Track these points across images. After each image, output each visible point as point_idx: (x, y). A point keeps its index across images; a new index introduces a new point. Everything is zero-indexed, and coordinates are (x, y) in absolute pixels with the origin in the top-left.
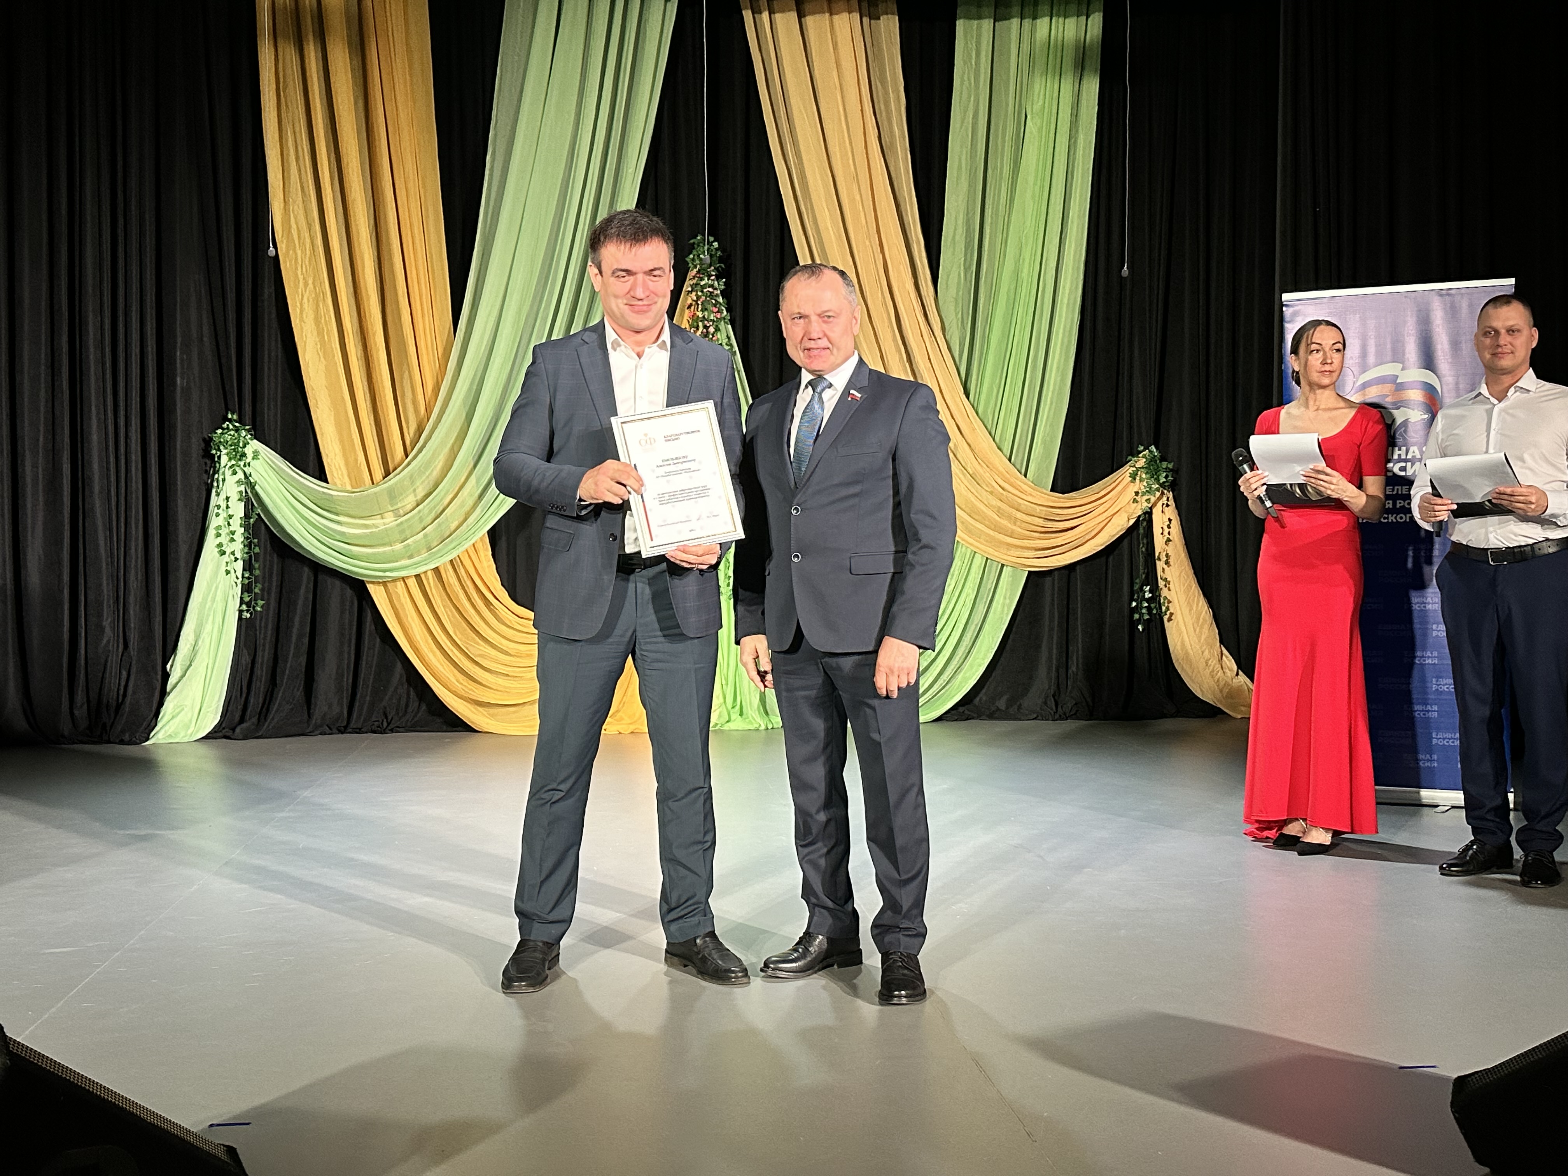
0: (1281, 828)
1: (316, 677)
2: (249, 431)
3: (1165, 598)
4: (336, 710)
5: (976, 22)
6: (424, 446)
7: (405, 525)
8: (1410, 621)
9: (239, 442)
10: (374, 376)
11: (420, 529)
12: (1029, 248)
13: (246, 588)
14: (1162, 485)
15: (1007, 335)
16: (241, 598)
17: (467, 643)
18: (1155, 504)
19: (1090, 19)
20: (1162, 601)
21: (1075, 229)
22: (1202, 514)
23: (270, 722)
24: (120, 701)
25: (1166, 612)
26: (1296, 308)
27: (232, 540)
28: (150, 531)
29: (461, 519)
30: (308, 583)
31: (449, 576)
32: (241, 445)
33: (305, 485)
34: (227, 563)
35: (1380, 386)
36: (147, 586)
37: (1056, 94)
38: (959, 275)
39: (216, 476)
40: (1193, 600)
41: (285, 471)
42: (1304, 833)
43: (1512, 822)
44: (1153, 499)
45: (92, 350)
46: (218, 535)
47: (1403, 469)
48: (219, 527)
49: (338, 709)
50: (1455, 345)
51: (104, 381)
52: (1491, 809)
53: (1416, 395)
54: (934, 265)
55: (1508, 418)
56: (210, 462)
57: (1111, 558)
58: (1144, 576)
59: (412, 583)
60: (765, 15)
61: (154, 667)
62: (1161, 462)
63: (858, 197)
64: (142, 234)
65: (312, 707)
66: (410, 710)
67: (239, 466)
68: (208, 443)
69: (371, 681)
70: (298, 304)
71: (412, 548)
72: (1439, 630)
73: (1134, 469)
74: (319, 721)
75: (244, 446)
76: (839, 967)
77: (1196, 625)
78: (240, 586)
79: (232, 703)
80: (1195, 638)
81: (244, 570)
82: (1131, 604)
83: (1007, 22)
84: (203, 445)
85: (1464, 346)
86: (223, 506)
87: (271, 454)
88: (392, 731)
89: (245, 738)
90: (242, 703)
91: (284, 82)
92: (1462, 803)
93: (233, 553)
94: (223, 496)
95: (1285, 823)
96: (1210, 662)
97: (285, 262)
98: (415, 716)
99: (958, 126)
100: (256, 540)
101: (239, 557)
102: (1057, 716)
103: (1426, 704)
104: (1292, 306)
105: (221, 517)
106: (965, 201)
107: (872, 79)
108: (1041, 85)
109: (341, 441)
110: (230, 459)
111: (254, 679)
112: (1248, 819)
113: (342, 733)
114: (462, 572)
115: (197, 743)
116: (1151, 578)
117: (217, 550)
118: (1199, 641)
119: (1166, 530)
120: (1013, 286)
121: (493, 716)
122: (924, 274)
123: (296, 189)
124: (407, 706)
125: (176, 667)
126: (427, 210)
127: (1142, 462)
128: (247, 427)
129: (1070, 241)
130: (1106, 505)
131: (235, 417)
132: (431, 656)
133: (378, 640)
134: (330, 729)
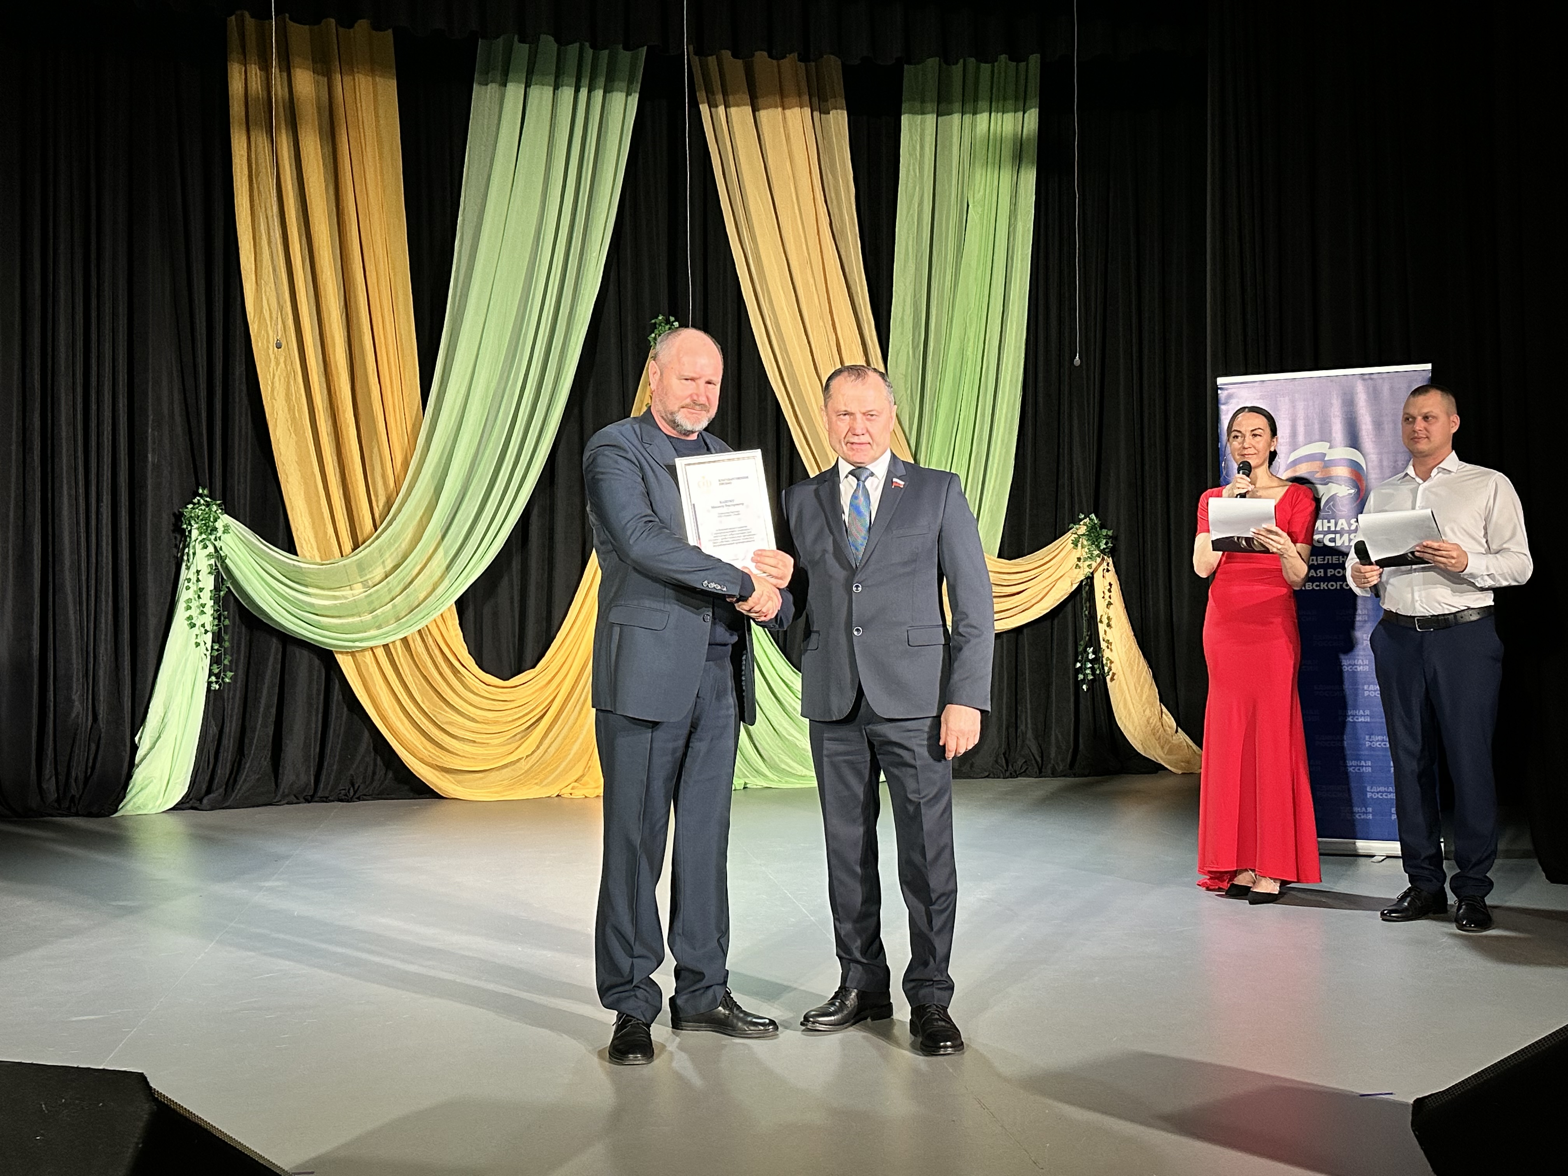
0: (1231, 879)
1: (283, 748)
2: (219, 505)
3: (1108, 659)
4: (303, 778)
5: (920, 117)
6: (394, 518)
7: (375, 597)
8: (1341, 682)
9: (209, 517)
10: (343, 451)
11: (388, 599)
12: (973, 329)
13: (215, 660)
14: (1103, 551)
15: (955, 409)
16: (210, 670)
17: (433, 710)
18: (1096, 570)
19: (1026, 115)
20: (1105, 662)
21: (1016, 310)
22: (1140, 579)
23: (238, 793)
24: (89, 774)
25: (1108, 672)
26: (1229, 391)
27: (203, 613)
28: (120, 605)
29: (429, 589)
30: (276, 654)
31: (418, 646)
32: (212, 519)
33: (275, 558)
34: (197, 635)
35: (1309, 463)
36: (116, 659)
37: (996, 183)
38: (908, 352)
39: (187, 550)
40: (1134, 662)
41: (253, 542)
42: (1254, 883)
43: (1445, 870)
44: (1094, 565)
45: (64, 428)
46: (189, 608)
47: (1333, 540)
48: (189, 600)
49: (306, 778)
50: (1378, 425)
51: (76, 458)
52: (1425, 858)
53: (1342, 472)
54: (885, 347)
55: (1432, 497)
56: (182, 536)
57: (1056, 622)
58: (1087, 638)
59: (381, 653)
60: (721, 109)
61: (123, 740)
62: (1101, 529)
63: (811, 281)
64: (115, 315)
65: (280, 776)
66: (377, 777)
67: (210, 540)
68: (179, 517)
69: (338, 750)
70: (270, 383)
71: (381, 618)
72: (1372, 690)
73: (1076, 536)
74: (286, 791)
75: (215, 520)
76: (872, 1020)
77: (1137, 686)
78: (209, 657)
79: (199, 774)
80: (1137, 698)
81: (213, 642)
82: (1075, 664)
83: (949, 117)
84: (173, 520)
85: (1386, 426)
86: (194, 579)
87: (241, 528)
88: (359, 799)
89: (212, 809)
90: (209, 774)
91: (257, 169)
92: (1399, 853)
93: (203, 626)
94: (193, 569)
95: (1234, 874)
96: (1151, 721)
97: (257, 342)
98: (381, 784)
99: (905, 212)
100: (226, 613)
101: (208, 629)
102: (1008, 774)
103: (1360, 760)
104: (1227, 389)
105: (191, 591)
106: (913, 284)
107: (823, 168)
108: (981, 175)
109: (311, 514)
110: (201, 533)
111: (222, 750)
112: (1202, 870)
113: (309, 802)
114: (430, 641)
115: (164, 814)
116: (1094, 640)
117: (187, 622)
118: (1141, 700)
119: (1107, 594)
120: (958, 365)
121: (459, 782)
122: (875, 352)
123: (269, 272)
124: (374, 773)
125: (145, 739)
126: (396, 293)
127: (1083, 530)
128: (218, 502)
129: (1011, 322)
130: (1051, 571)
131: (206, 492)
132: (399, 724)
133: (345, 709)
134: (297, 799)
